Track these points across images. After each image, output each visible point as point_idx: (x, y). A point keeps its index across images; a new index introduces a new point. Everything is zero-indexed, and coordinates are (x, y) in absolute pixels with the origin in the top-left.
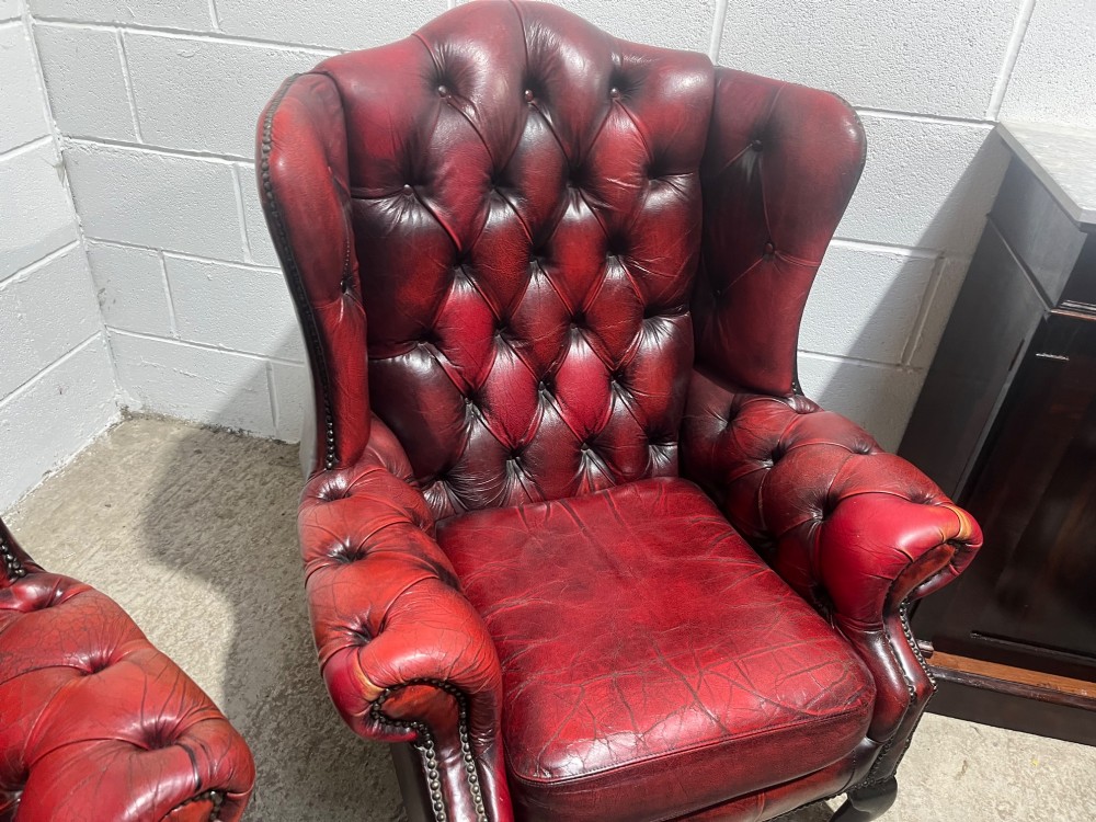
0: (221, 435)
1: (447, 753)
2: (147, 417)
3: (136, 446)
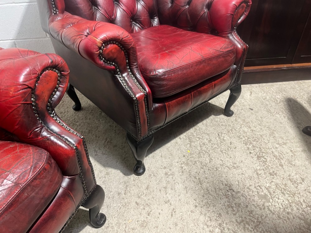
1: (124, 75)
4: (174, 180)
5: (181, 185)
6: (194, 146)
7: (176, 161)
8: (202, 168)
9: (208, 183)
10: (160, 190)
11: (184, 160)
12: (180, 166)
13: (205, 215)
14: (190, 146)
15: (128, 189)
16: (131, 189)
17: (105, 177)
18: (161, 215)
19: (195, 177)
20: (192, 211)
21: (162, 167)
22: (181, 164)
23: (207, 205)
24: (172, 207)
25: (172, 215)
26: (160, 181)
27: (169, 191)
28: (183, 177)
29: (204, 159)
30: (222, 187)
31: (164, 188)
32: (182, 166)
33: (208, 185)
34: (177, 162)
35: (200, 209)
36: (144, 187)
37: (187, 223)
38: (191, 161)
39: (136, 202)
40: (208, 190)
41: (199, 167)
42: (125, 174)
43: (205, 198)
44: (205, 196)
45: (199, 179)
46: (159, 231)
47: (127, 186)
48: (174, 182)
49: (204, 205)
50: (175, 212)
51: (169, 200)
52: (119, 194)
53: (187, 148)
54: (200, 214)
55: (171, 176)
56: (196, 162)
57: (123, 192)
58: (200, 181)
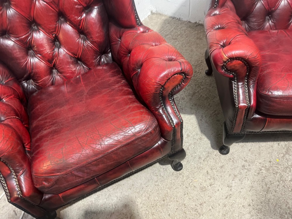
0: (174, 19)
1: (240, 84)
2: (157, 14)
3: (154, 21)
4: (246, 175)
5: (249, 182)
6: (287, 159)
7: (260, 161)
8: (279, 181)
9: (274, 196)
10: (230, 175)
11: (267, 165)
12: (260, 167)
13: (252, 216)
14: (283, 156)
15: (208, 158)
16: (210, 160)
17: (197, 140)
18: (218, 192)
19: (266, 185)
20: (243, 206)
21: (243, 159)
22: (263, 167)
23: (260, 211)
24: (231, 192)
25: (226, 198)
26: (234, 168)
27: (237, 180)
28: (255, 177)
29: (287, 175)
30: (284, 207)
31: (234, 175)
32: (262, 168)
33: (273, 197)
34: (260, 163)
35: (251, 209)
36: (220, 165)
37: (234, 211)
38: (273, 170)
39: (207, 171)
40: (269, 201)
41: (277, 178)
42: (212, 147)
43: (262, 205)
44: (263, 203)
45: (269, 188)
46: (210, 200)
47: (208, 156)
48: (245, 176)
49: (257, 209)
50: (230, 197)
51: (231, 186)
52: (200, 158)
53: (278, 157)
54: (248, 212)
55: (246, 171)
56: (277, 173)
57: (203, 158)
58: (268, 190)
